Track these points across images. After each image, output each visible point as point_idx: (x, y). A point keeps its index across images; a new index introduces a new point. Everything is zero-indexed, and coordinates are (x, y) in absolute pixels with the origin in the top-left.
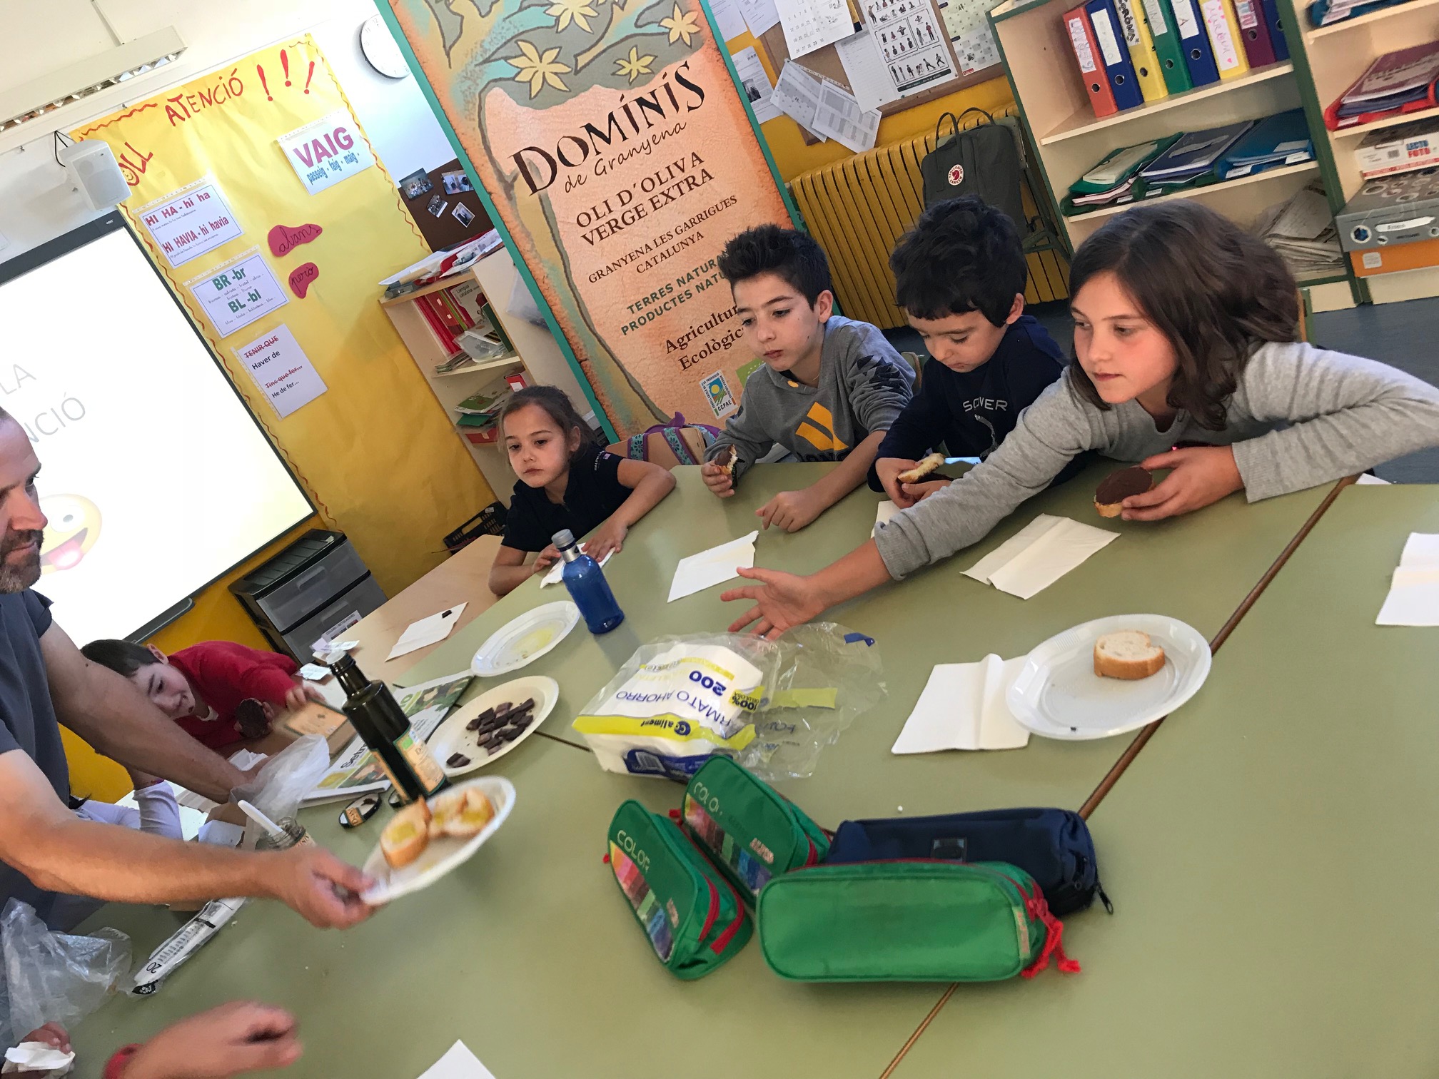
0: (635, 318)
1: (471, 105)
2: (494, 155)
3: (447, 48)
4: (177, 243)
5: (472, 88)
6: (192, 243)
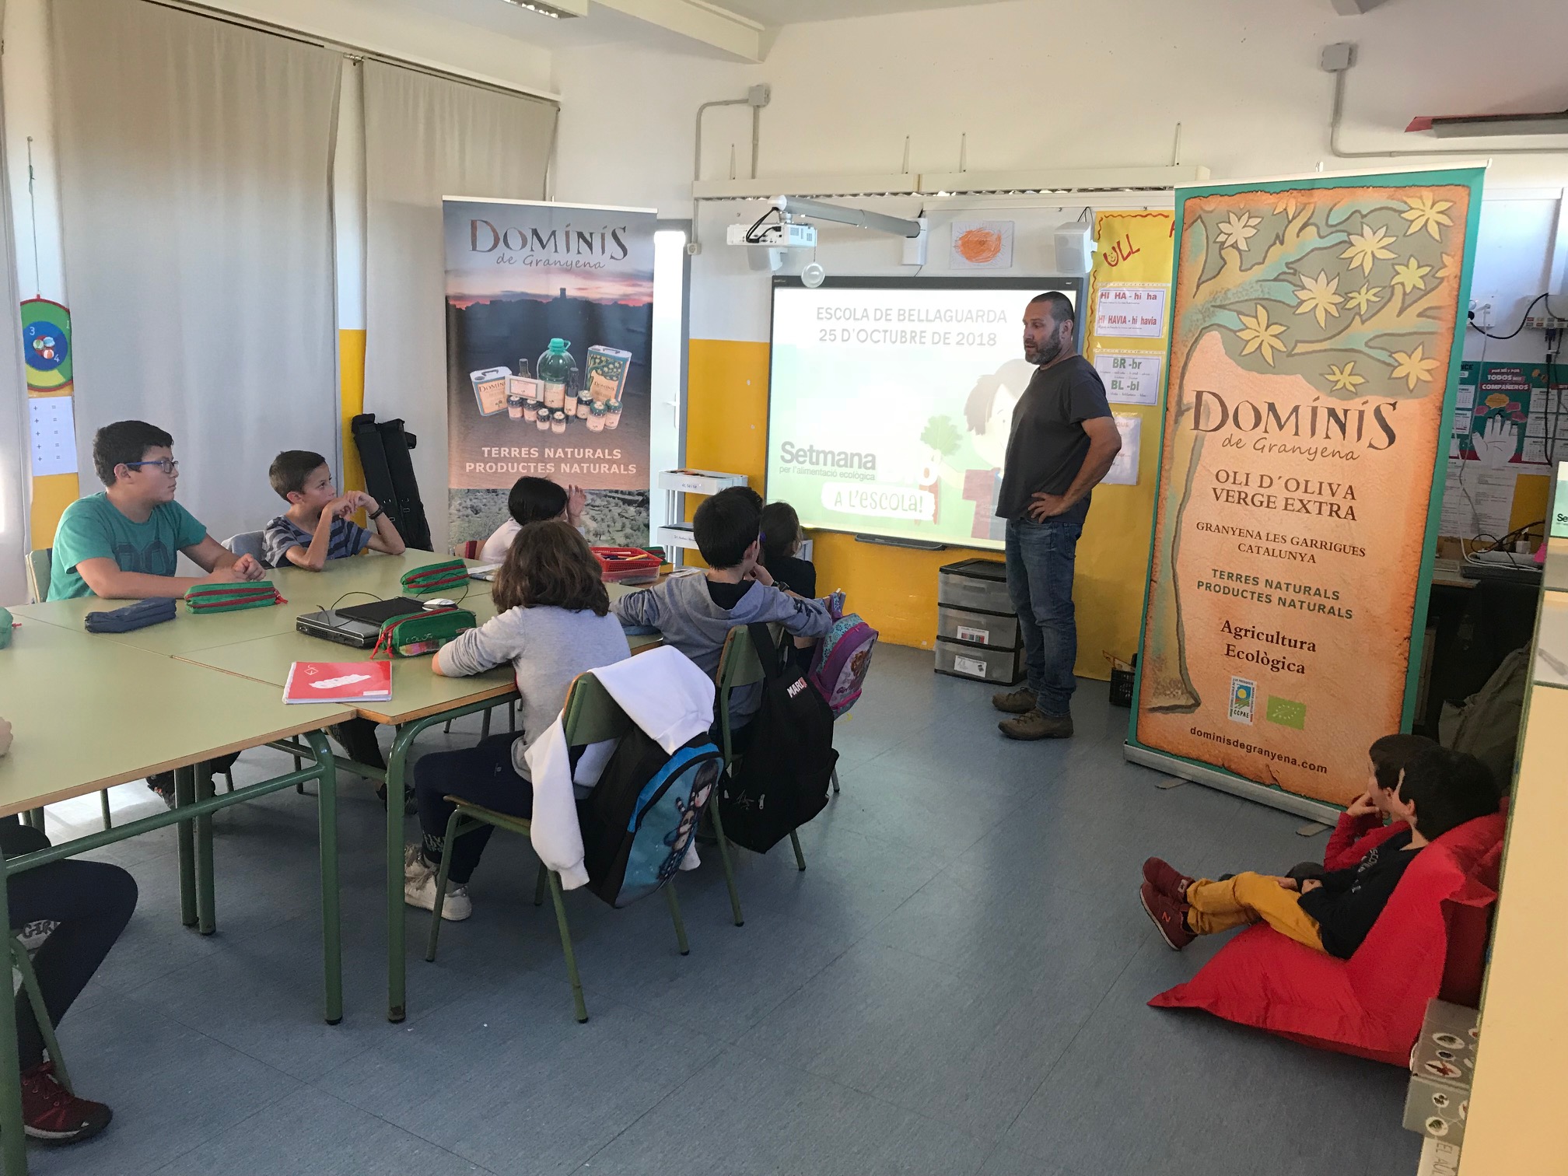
0: (1214, 581)
1: (1191, 334)
2: (1184, 382)
3: (1201, 282)
4: (1110, 319)
5: (1200, 322)
6: (1120, 325)
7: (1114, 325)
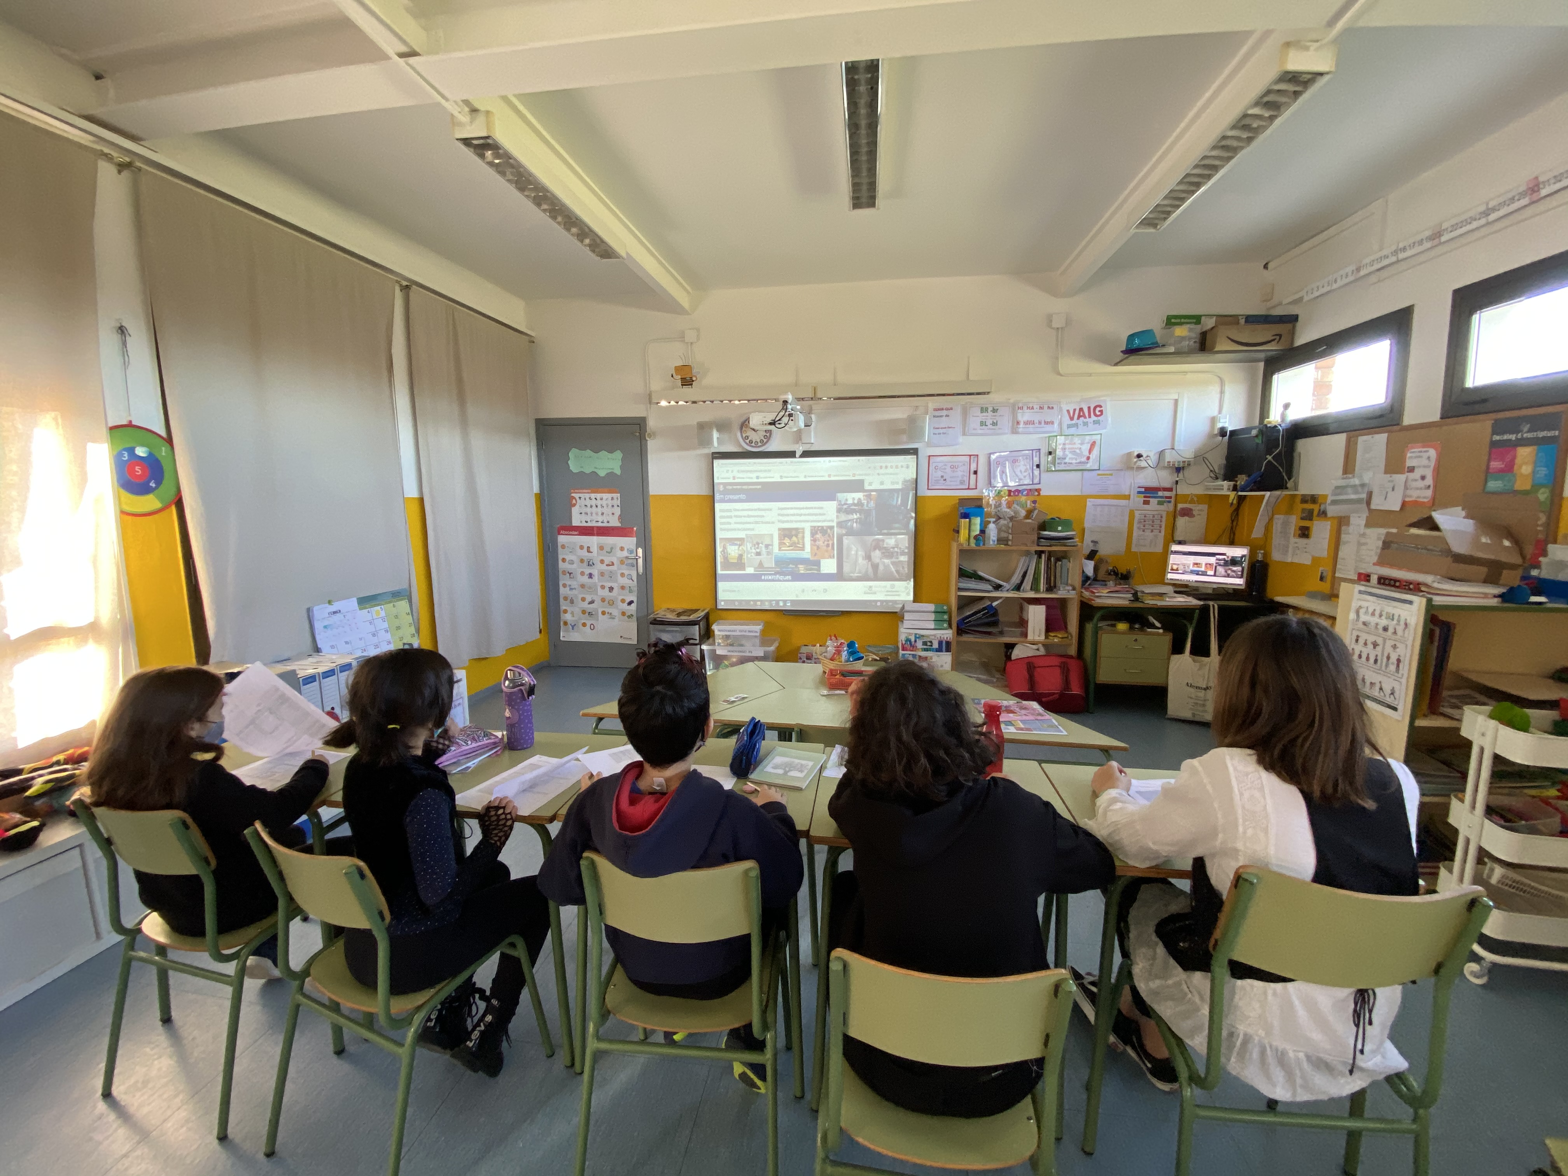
6: (1031, 426)
7: (1027, 426)
